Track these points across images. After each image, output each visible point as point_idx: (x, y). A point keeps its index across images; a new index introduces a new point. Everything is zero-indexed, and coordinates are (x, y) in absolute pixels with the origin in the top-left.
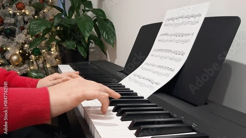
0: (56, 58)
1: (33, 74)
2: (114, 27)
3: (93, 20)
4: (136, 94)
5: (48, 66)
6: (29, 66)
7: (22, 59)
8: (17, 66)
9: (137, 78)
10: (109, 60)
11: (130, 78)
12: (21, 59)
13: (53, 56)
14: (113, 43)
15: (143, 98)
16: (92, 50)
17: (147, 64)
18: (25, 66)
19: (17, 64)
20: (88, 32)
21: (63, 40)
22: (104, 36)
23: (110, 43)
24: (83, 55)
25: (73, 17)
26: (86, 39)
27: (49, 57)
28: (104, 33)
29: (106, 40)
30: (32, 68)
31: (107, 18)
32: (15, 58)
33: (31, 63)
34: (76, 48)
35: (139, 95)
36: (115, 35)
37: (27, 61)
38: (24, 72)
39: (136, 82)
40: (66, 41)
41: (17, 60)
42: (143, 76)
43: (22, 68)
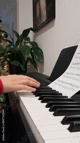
2: (43, 52)
3: (30, 48)
4: (61, 94)
9: (60, 83)
10: (39, 72)
11: (55, 83)
13: (6, 71)
14: (42, 62)
15: (67, 97)
16: (28, 67)
17: (68, 73)
20: (27, 55)
21: (12, 60)
22: (37, 58)
23: (40, 62)
24: (23, 69)
25: (18, 47)
26: (26, 59)
27: (3, 71)
28: (37, 56)
29: (38, 60)
31: (39, 47)
34: (19, 65)
35: (63, 95)
36: (43, 57)
39: (60, 85)
40: (13, 61)
42: (65, 82)
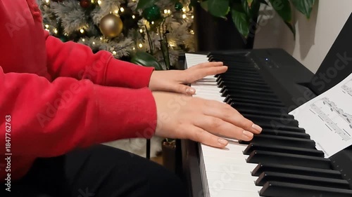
0: (190, 28)
1: (141, 61)
4: (313, 144)
5: (172, 44)
6: (136, 43)
7: (124, 25)
8: (113, 39)
11: (314, 105)
12: (121, 26)
13: (185, 24)
14: (310, 10)
18: (128, 40)
19: (112, 35)
27: (175, 25)
30: (141, 45)
32: (110, 23)
33: (140, 35)
34: (229, 16)
37: (132, 31)
38: (125, 54)
39: (321, 116)
41: (114, 29)
43: (121, 45)
